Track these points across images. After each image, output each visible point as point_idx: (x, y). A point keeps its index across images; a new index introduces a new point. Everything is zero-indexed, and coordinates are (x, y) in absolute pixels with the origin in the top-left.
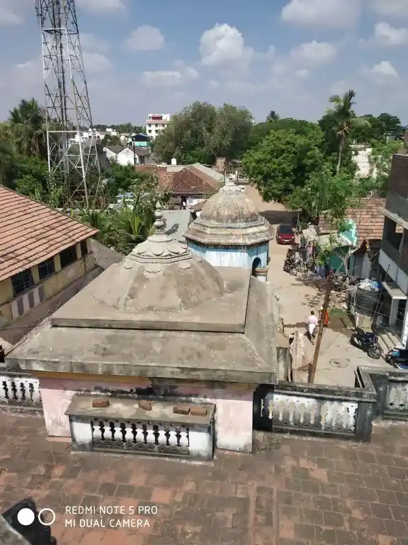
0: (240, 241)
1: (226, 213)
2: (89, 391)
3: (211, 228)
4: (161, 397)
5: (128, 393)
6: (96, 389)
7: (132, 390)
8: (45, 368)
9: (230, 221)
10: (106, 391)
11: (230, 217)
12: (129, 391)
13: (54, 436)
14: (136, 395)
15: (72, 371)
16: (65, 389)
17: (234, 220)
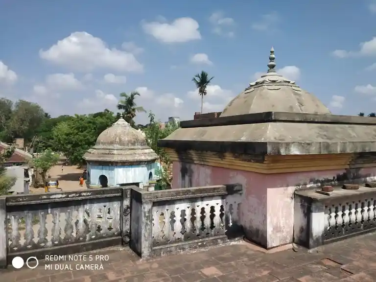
0: (143, 158)
1: (127, 139)
2: (306, 184)
3: (117, 150)
4: (351, 180)
5: (332, 181)
6: (311, 181)
7: (334, 178)
8: (301, 152)
9: (130, 144)
10: (318, 181)
11: (129, 141)
12: (332, 179)
13: (274, 247)
14: (336, 182)
15: (320, 152)
16: (288, 186)
17: (133, 144)
